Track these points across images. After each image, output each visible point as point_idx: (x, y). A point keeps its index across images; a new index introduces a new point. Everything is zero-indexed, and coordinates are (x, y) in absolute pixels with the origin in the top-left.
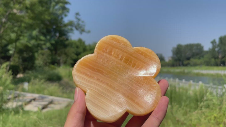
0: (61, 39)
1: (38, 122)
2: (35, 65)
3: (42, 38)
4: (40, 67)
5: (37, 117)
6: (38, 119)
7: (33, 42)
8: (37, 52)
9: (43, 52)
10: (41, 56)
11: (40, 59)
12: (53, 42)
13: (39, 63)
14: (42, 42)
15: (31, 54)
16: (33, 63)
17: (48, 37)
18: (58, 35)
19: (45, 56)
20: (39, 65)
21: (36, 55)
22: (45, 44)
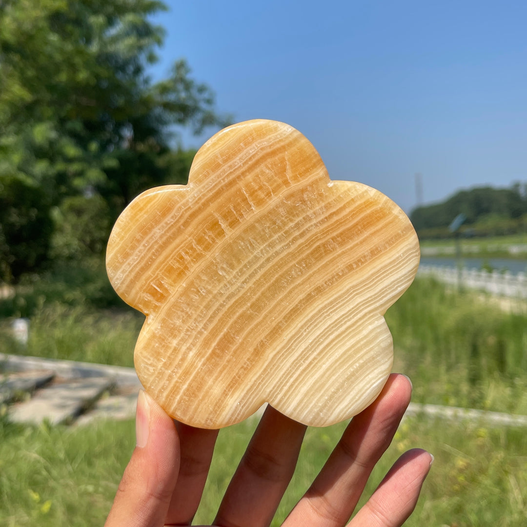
0: (142, 147)
1: (44, 473)
2: (52, 254)
3: (72, 150)
4: (71, 258)
5: (42, 453)
6: (42, 460)
7: (40, 167)
8: (57, 202)
9: (77, 201)
10: (72, 218)
11: (68, 227)
12: (112, 163)
13: (68, 245)
14: (75, 167)
15: (34, 213)
16: (47, 246)
17: (94, 146)
18: (128, 133)
19: (86, 218)
20: (66, 252)
21: (56, 214)
22: (80, 174)
